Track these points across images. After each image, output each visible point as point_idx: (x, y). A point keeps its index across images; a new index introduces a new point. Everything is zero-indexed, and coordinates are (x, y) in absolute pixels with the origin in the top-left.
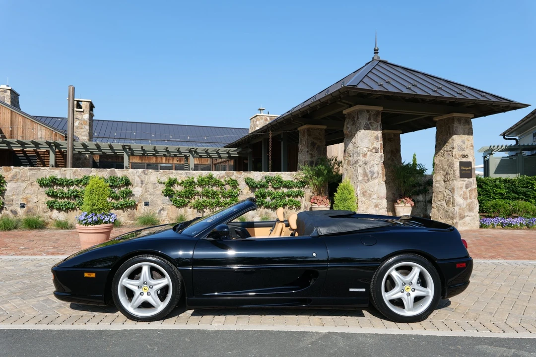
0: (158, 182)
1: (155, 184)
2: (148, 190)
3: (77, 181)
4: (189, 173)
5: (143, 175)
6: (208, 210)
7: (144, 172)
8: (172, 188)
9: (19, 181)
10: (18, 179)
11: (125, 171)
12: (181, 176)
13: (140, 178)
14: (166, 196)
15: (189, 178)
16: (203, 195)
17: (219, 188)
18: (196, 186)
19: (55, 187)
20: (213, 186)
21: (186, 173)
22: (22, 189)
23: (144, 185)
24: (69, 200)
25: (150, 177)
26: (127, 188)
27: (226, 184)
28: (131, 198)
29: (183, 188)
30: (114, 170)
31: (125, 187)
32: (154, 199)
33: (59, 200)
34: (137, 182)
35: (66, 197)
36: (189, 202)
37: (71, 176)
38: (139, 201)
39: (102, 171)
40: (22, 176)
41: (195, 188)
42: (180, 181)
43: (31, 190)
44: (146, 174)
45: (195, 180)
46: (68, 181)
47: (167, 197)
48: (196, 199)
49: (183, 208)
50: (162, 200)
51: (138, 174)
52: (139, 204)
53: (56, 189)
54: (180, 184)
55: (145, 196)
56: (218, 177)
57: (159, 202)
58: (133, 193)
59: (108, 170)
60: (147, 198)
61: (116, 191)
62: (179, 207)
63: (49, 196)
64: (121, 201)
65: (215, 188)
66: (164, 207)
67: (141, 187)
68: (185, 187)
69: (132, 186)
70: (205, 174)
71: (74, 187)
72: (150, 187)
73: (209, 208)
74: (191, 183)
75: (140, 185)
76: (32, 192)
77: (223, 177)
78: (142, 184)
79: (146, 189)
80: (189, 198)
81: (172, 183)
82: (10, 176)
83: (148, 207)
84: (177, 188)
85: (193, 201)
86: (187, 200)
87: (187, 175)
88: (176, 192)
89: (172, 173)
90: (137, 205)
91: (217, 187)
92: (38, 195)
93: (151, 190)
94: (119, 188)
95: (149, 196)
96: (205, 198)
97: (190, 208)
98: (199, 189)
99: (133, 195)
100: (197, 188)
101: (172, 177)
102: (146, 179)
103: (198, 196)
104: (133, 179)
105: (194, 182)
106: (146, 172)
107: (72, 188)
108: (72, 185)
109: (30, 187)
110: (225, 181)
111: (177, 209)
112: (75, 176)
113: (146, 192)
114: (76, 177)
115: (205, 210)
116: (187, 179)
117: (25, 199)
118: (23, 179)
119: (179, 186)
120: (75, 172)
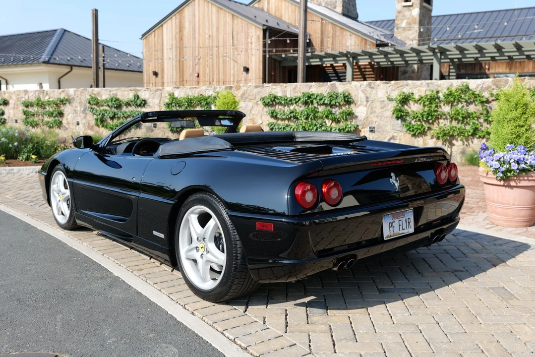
0: (388, 98)
1: (383, 101)
2: (374, 110)
3: (296, 99)
4: (432, 83)
5: (369, 89)
6: (460, 143)
7: (370, 85)
8: (406, 107)
9: (247, 100)
10: (246, 98)
11: (348, 85)
12: (419, 88)
13: (365, 94)
14: (398, 119)
15: (432, 91)
16: (452, 118)
17: (480, 107)
18: (442, 104)
19: (277, 107)
20: (469, 103)
21: (428, 84)
22: (249, 109)
23: (369, 103)
24: (290, 122)
25: (377, 91)
26: (349, 108)
27: (493, 100)
28: (354, 120)
29: (421, 107)
30: (335, 84)
31: (347, 106)
32: (382, 123)
33: (279, 122)
34: (361, 99)
35: (286, 119)
36: (429, 129)
37: (292, 93)
38: (363, 125)
39: (322, 86)
40: (249, 95)
41: (440, 106)
42: (417, 97)
43: (256, 110)
44: (373, 88)
45: (441, 95)
46: (287, 99)
47: (400, 121)
48: (441, 125)
49: (421, 138)
50: (393, 125)
51: (363, 87)
52: (363, 130)
53: (278, 108)
54: (416, 102)
55: (370, 119)
56: (479, 89)
57: (389, 128)
58: (356, 114)
59: (329, 83)
60: (372, 122)
61: (336, 112)
62: (414, 135)
63: (272, 117)
64: (342, 125)
65: (472, 108)
66: (395, 134)
67: (366, 106)
68: (424, 106)
69: (355, 104)
70: (456, 84)
71: (294, 106)
72: (378, 105)
73: (462, 140)
74: (433, 99)
75: (365, 103)
76: (257, 112)
77: (488, 88)
78: (367, 101)
79: (372, 108)
80: (430, 124)
81: (405, 100)
82: (239, 95)
83: (373, 134)
84: (414, 108)
85: (435, 127)
86: (426, 126)
87: (428, 86)
88: (410, 113)
89: (407, 85)
90: (360, 131)
91: (476, 105)
92: (263, 116)
93: (378, 110)
94: (340, 106)
95: (375, 119)
96: (454, 123)
97: (432, 138)
98: (446, 109)
99: (357, 117)
100: (443, 107)
101: (407, 90)
102: (372, 94)
103: (444, 119)
104: (356, 96)
105: (438, 98)
106: (373, 85)
107: (292, 108)
108: (292, 104)
109: (256, 106)
110: (492, 95)
111: (413, 138)
112: (295, 93)
113: (371, 113)
114: (296, 95)
115: (454, 142)
116: (429, 93)
117: (252, 120)
118: (250, 97)
119: (416, 105)
120: (295, 88)
